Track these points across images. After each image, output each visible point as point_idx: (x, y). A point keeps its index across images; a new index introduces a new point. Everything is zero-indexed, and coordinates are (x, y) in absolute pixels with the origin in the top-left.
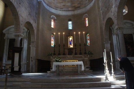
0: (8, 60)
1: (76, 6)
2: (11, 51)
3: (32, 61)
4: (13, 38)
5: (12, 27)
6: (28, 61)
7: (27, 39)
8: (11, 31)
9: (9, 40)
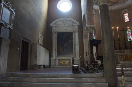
0: (57, 55)
1: (113, 2)
2: (61, 45)
3: (86, 56)
4: (64, 32)
5: (61, 20)
6: (80, 56)
7: (78, 32)
8: (58, 25)
9: (57, 34)
